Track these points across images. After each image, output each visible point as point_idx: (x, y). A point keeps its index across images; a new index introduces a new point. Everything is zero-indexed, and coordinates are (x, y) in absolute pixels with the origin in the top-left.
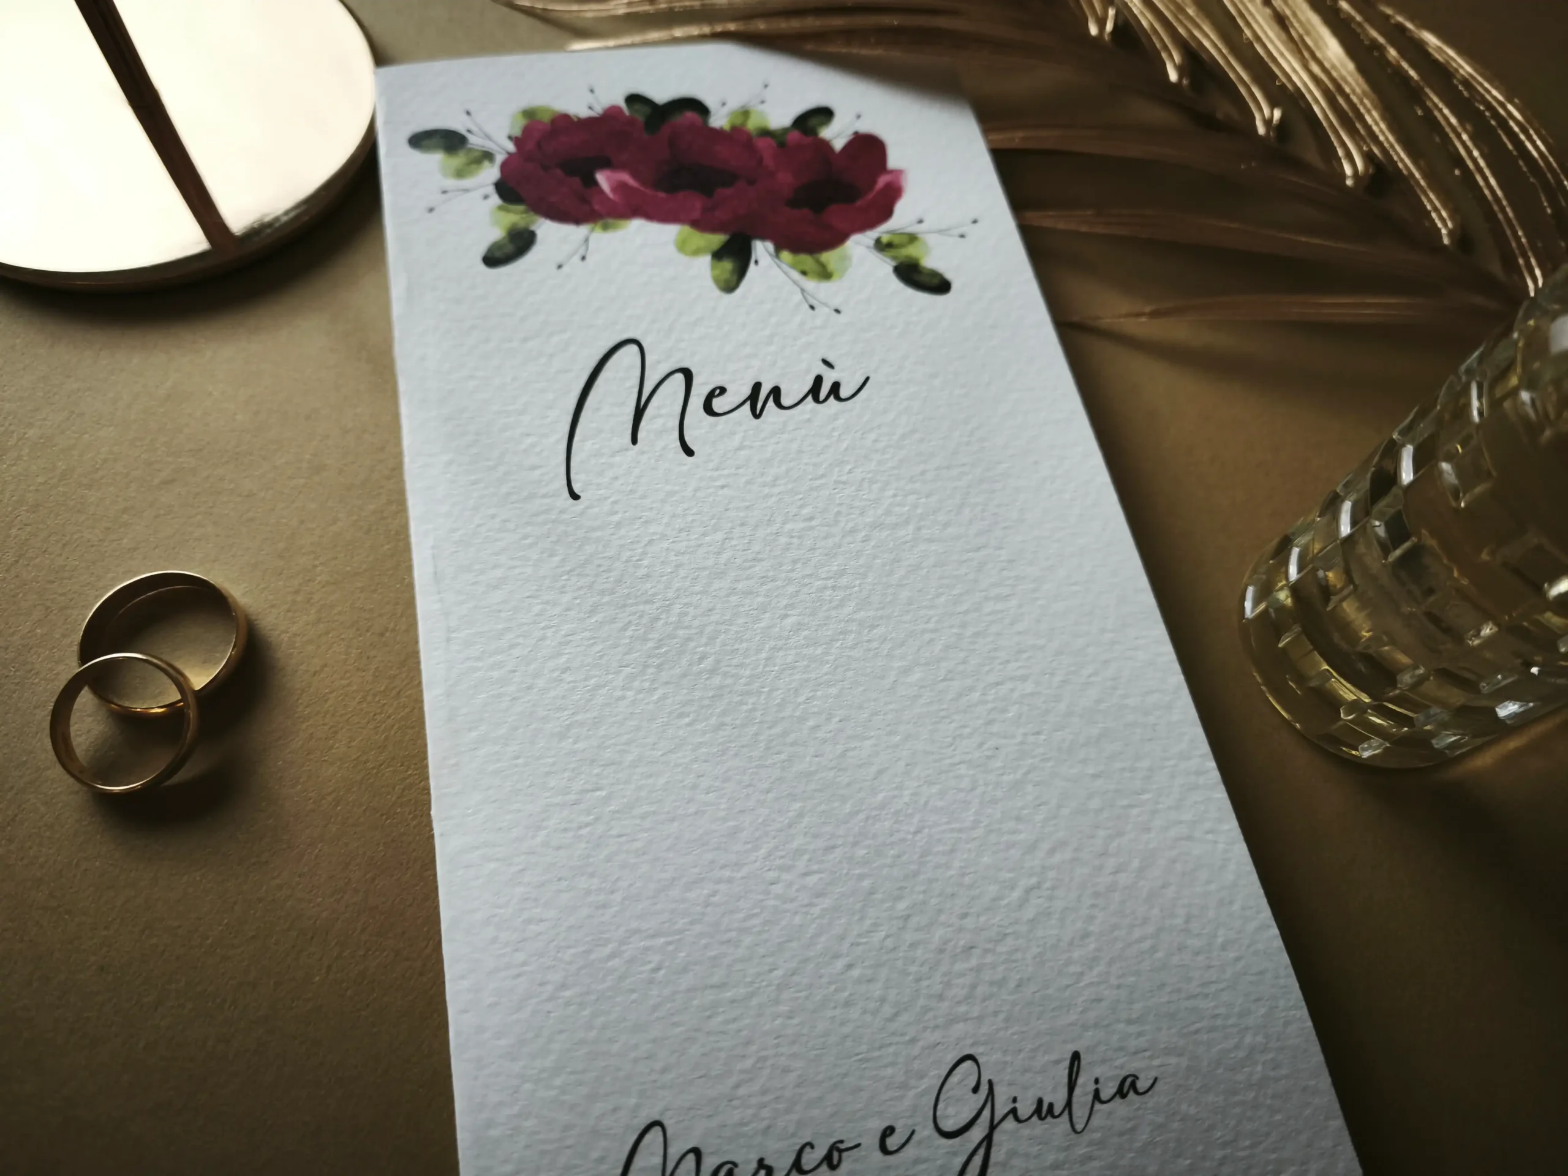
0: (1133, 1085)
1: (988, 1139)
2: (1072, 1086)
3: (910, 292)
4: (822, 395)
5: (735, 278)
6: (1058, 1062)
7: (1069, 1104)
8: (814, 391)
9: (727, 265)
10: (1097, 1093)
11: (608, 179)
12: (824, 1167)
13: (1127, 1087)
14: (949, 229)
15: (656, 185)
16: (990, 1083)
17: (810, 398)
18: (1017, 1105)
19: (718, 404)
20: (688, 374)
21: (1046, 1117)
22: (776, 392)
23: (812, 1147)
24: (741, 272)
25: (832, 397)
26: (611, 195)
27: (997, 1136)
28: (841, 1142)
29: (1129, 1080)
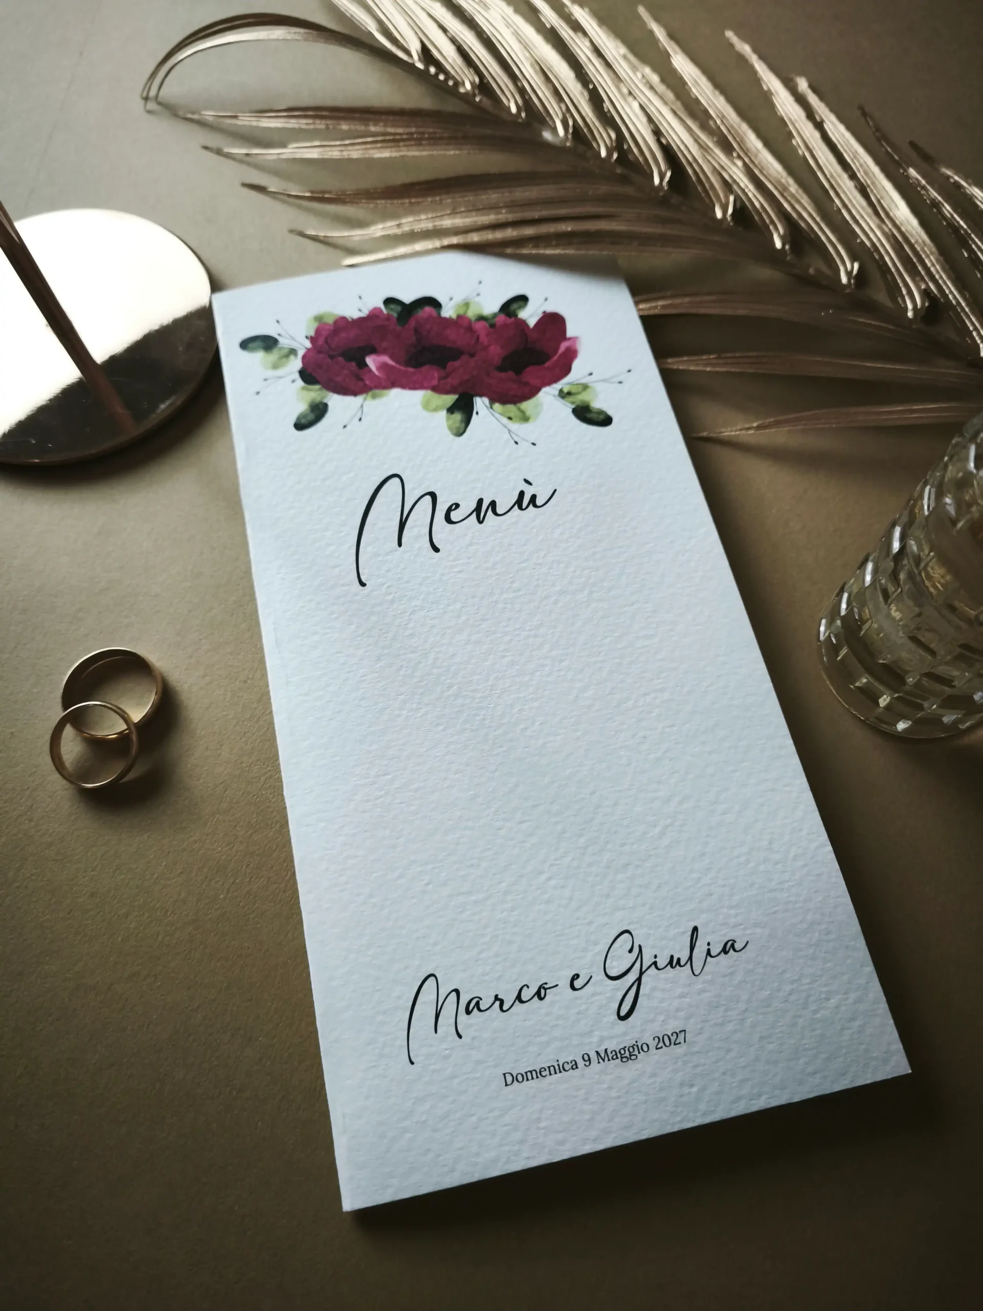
0: (733, 946)
1: (639, 980)
2: (692, 948)
3: (584, 426)
4: (524, 505)
5: (463, 425)
6: (684, 933)
7: (690, 958)
8: (519, 502)
9: (458, 416)
10: (709, 953)
11: (374, 361)
12: (536, 998)
13: (728, 947)
14: (612, 378)
15: (408, 363)
16: (640, 947)
17: (516, 507)
18: (657, 960)
19: (454, 516)
20: (433, 496)
21: (676, 966)
22: (493, 504)
23: (528, 987)
24: (467, 421)
25: (531, 505)
26: (376, 373)
27: (644, 978)
28: (546, 983)
29: (730, 943)
